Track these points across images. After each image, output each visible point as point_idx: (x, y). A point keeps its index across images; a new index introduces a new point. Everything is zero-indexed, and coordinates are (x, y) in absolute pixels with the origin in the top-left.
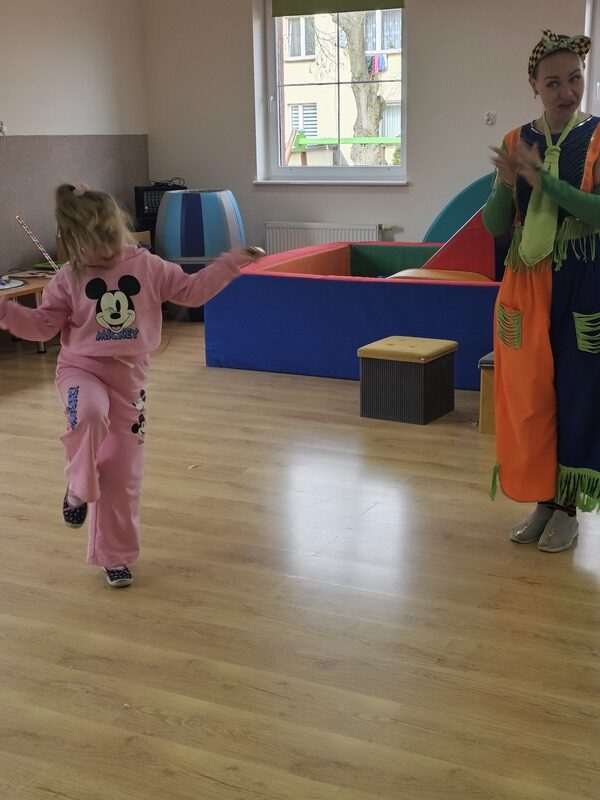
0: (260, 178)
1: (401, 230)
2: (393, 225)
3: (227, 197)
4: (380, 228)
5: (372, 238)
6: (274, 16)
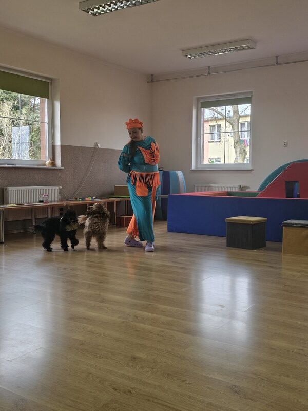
0: (193, 168)
1: (249, 188)
2: (246, 185)
3: (180, 174)
4: (240, 186)
5: (237, 190)
6: (201, 108)
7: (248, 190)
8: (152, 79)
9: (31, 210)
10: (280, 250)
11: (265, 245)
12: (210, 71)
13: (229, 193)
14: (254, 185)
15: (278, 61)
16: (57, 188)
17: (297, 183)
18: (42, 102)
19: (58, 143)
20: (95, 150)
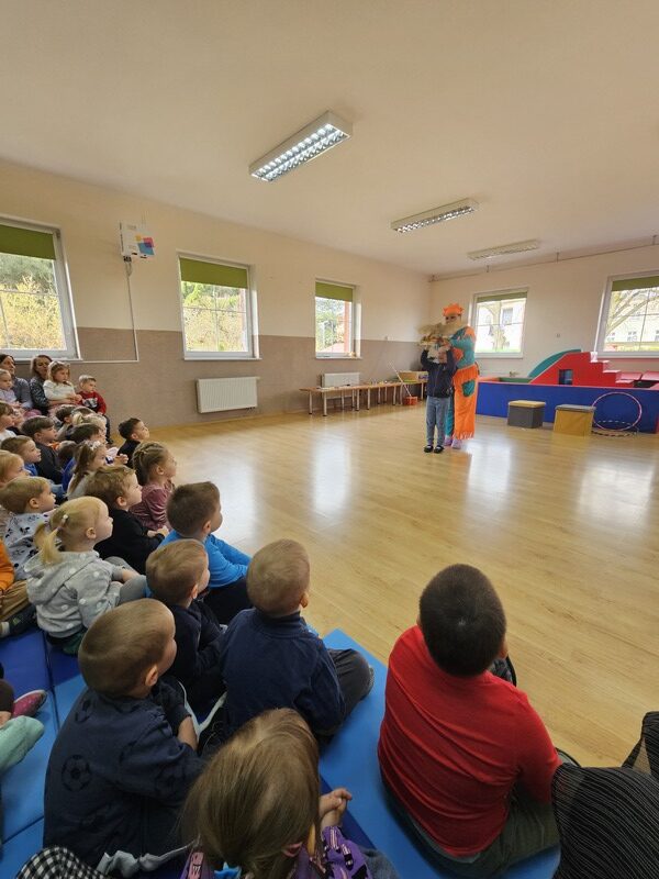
1: (519, 373)
2: (516, 371)
4: (511, 372)
6: (477, 302)
7: (517, 376)
8: (433, 279)
9: (340, 392)
10: (551, 429)
11: (541, 425)
12: (488, 269)
13: (501, 380)
14: (524, 372)
15: (559, 258)
16: (358, 374)
17: (568, 372)
18: (346, 308)
19: (359, 338)
20: (386, 342)
